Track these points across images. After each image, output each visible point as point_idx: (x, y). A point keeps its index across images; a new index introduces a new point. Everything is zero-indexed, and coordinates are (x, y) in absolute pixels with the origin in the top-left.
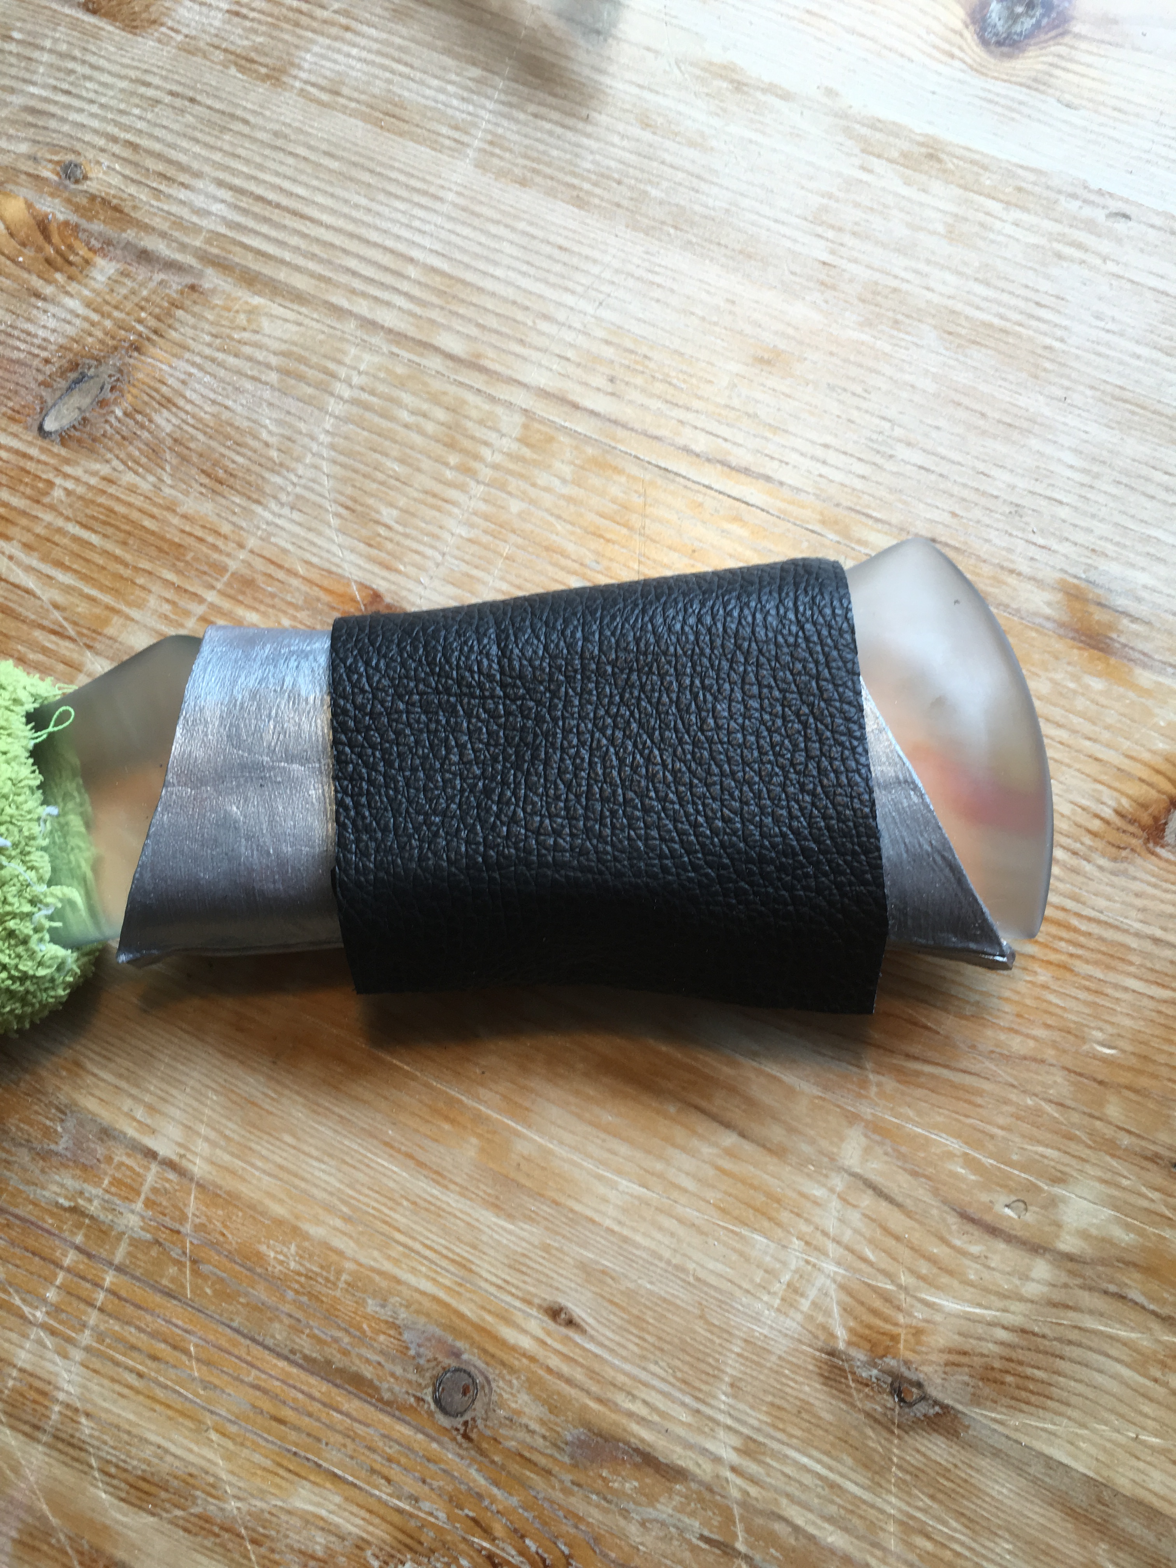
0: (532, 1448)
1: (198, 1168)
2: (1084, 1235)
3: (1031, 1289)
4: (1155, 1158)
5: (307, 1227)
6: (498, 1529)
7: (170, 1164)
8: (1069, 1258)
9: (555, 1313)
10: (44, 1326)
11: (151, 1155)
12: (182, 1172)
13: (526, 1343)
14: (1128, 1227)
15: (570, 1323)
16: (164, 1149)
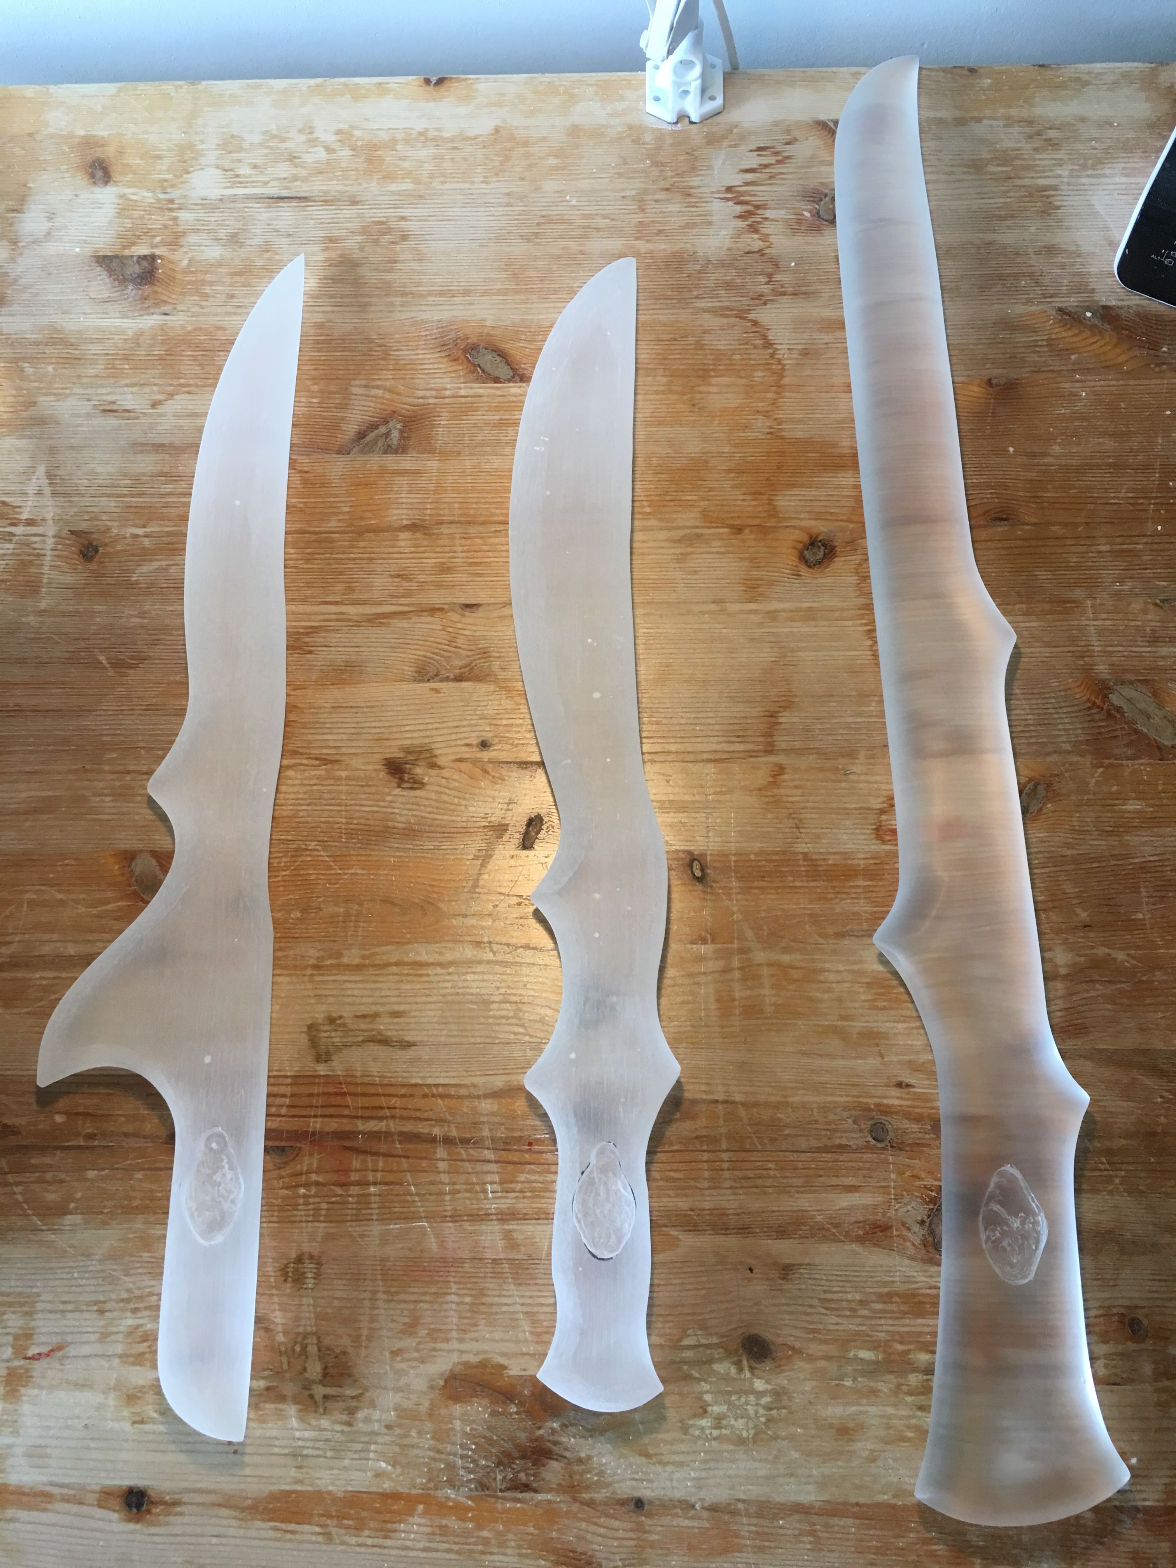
0: (919, 1139)
1: (738, 1098)
2: (1068, 966)
3: (1060, 993)
4: (1076, 928)
5: (790, 1100)
6: (923, 1175)
7: (726, 1102)
8: (1068, 975)
9: (900, 1085)
10: (709, 1188)
11: (716, 1102)
12: (733, 1102)
13: (897, 1102)
14: (1080, 956)
15: (908, 1086)
16: (720, 1097)
